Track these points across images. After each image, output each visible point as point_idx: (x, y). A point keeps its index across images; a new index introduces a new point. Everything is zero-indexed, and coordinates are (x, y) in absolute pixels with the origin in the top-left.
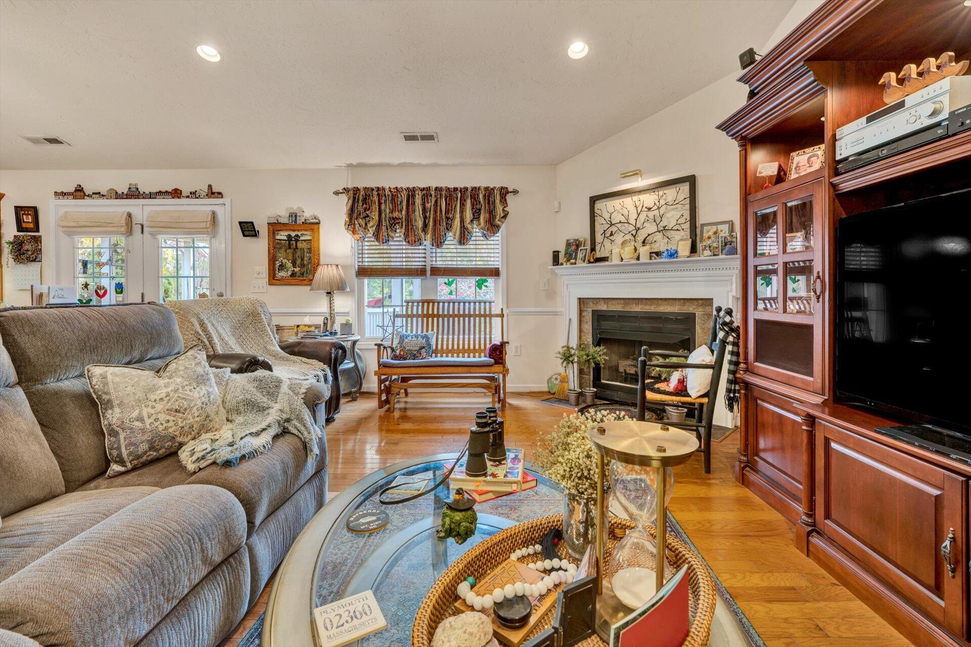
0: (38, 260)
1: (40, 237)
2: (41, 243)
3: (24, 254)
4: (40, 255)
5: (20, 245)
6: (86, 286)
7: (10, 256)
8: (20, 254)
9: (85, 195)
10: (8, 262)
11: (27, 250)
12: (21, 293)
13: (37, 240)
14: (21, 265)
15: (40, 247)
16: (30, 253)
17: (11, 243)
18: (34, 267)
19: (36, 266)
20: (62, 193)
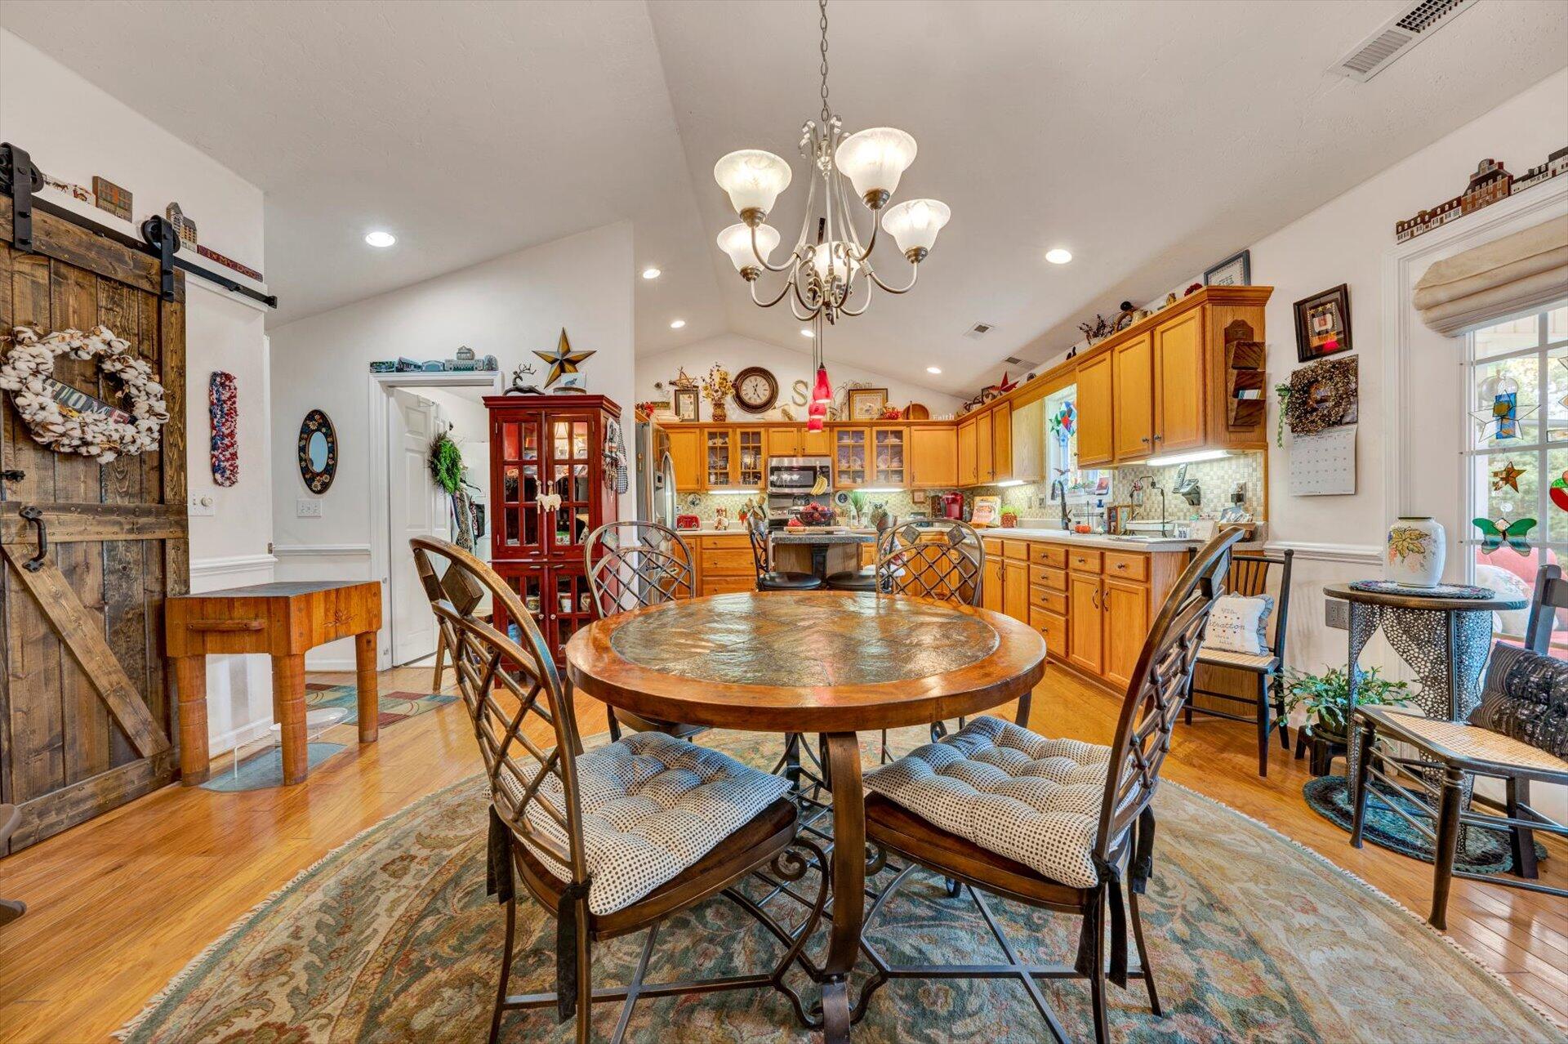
0: (1347, 419)
1: (1355, 360)
2: (1356, 375)
3: (1315, 410)
4: (1354, 406)
5: (1305, 392)
6: (1510, 476)
7: (1285, 420)
8: (1306, 412)
9: (1511, 180)
10: (1280, 433)
11: (1323, 400)
12: (1309, 503)
13: (1348, 370)
14: (1307, 438)
15: (1353, 386)
16: (1330, 404)
17: (1287, 389)
18: (1338, 439)
19: (1343, 433)
20: (1422, 215)
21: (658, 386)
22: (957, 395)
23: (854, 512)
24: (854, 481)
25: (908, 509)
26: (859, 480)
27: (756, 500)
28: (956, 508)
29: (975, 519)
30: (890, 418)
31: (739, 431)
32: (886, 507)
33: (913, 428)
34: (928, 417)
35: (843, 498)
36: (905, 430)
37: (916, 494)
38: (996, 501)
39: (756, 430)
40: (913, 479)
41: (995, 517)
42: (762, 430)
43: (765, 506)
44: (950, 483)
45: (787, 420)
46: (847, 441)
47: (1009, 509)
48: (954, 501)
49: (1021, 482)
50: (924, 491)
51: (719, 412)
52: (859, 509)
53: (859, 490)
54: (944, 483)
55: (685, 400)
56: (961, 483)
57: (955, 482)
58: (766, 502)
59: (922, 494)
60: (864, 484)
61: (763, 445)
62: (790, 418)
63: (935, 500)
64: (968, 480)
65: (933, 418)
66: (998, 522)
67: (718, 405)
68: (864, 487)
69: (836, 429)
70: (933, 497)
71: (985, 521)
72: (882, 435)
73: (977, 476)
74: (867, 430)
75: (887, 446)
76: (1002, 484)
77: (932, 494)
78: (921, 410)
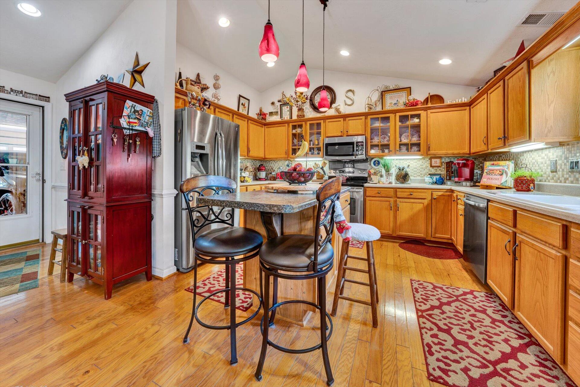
21: (273, 103)
22: (470, 84)
23: (384, 172)
24: (383, 152)
25: (426, 171)
26: (386, 151)
27: (320, 164)
28: (466, 172)
29: (485, 181)
30: (413, 105)
31: (308, 123)
32: (408, 170)
33: (429, 111)
34: (443, 102)
35: (377, 163)
36: (423, 113)
37: (433, 160)
38: (509, 166)
39: (318, 122)
40: (429, 149)
41: (508, 180)
42: (322, 121)
43: (326, 169)
44: (462, 151)
45: (337, 114)
46: (377, 124)
47: (524, 173)
48: (465, 165)
49: (542, 145)
50: (440, 158)
51: (300, 113)
52: (387, 171)
53: (388, 158)
54: (456, 152)
55: (286, 109)
56: (473, 151)
57: (467, 151)
58: (327, 165)
59: (438, 160)
60: (390, 154)
61: (322, 130)
62: (339, 112)
63: (449, 165)
64: (478, 147)
65: (448, 102)
66: (511, 183)
67: (300, 110)
68: (390, 155)
69: (369, 117)
70: (447, 163)
71: (495, 183)
72: (403, 119)
73: (487, 144)
74: (392, 116)
75: (407, 127)
76: (515, 149)
77: (448, 160)
78: (438, 98)
